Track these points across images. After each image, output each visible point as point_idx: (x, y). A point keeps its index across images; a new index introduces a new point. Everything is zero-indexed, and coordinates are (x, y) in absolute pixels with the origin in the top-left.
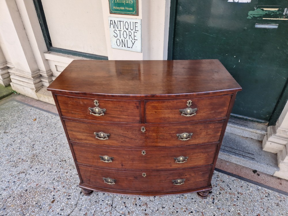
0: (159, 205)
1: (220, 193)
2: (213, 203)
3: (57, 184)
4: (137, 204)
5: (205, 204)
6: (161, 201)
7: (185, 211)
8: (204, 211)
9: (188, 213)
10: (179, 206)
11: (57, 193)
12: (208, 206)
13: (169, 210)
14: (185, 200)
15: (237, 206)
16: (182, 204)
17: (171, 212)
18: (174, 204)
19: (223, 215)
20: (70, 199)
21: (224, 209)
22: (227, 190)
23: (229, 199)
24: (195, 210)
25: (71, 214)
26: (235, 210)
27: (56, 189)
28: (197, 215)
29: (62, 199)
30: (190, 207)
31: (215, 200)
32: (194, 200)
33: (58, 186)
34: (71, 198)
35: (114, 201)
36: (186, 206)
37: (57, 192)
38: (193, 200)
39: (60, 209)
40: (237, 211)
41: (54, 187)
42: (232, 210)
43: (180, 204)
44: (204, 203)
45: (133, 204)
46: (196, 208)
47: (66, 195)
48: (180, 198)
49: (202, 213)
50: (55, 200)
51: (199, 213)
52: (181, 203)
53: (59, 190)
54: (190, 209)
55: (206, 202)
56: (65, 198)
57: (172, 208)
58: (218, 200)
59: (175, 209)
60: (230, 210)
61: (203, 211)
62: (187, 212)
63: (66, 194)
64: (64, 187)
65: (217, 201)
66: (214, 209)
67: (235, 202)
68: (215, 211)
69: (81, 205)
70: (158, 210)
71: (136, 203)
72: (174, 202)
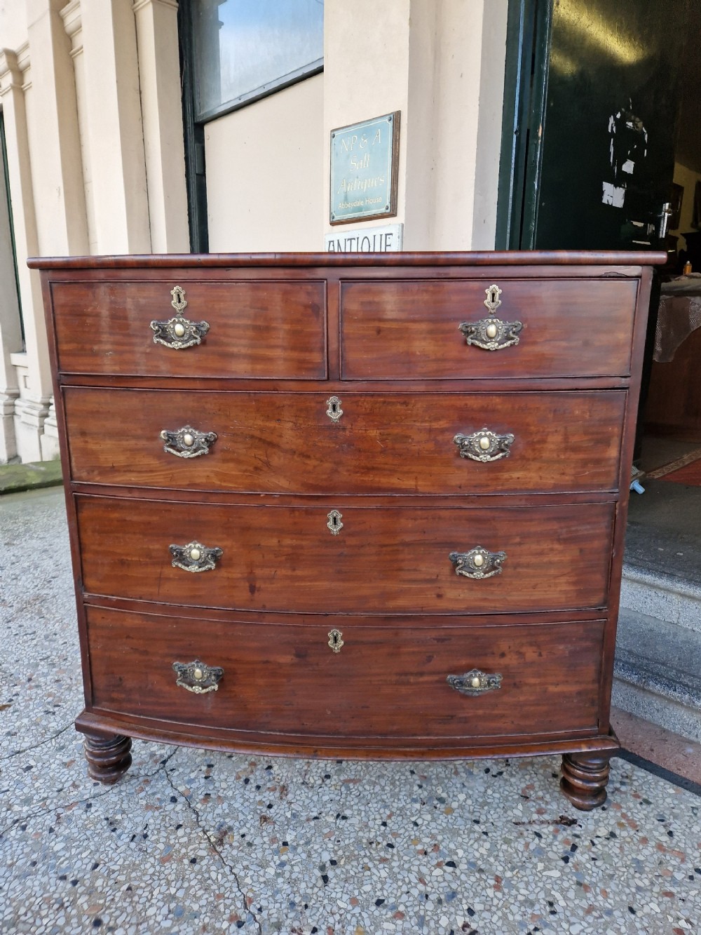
0: (329, 805)
1: (613, 835)
2: (566, 860)
3: (46, 671)
4: (252, 781)
5: (526, 854)
6: (343, 796)
7: (426, 853)
8: (509, 874)
9: (435, 862)
10: (406, 830)
11: (28, 692)
12: (536, 864)
13: (361, 829)
14: (441, 817)
15: (681, 903)
16: (424, 828)
17: (364, 841)
18: (389, 817)
19: (594, 913)
20: (54, 713)
21: (611, 896)
22: (650, 831)
23: (647, 864)
24: (472, 860)
25: (28, 751)
26: (662, 912)
27: (34, 681)
28: (473, 879)
29: (31, 707)
30: (452, 846)
31: (578, 851)
32: (483, 827)
33: (44, 675)
34: (57, 713)
35: (177, 752)
36: (440, 838)
37: (30, 688)
38: (476, 827)
39: (7, 730)
40: (671, 920)
41: (33, 676)
42: (646, 909)
43: (416, 824)
44: (521, 848)
45: (238, 778)
46: (477, 855)
47: (49, 703)
48: (426, 807)
49: (498, 879)
50: (9, 706)
51: (484, 877)
52: (419, 822)
53: (37, 686)
54: (450, 851)
55: (532, 847)
56: (40, 708)
57: (376, 827)
58: (594, 856)
59: (384, 836)
60: (635, 907)
61: (504, 871)
62: (434, 858)
63: (50, 699)
64: (57, 681)
65: (586, 856)
66: (559, 882)
67: (674, 882)
68: (563, 891)
69: (71, 737)
70: (316, 818)
71: (251, 776)
72: (394, 810)
